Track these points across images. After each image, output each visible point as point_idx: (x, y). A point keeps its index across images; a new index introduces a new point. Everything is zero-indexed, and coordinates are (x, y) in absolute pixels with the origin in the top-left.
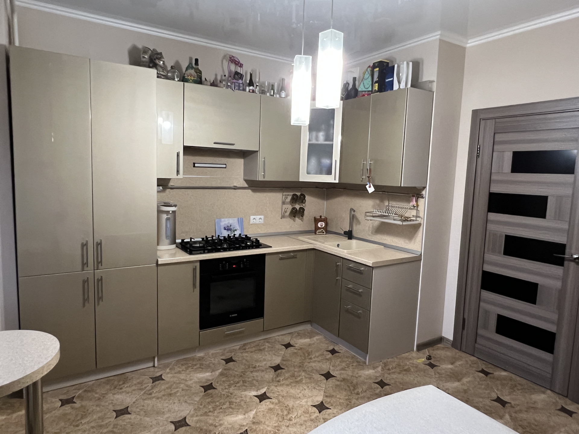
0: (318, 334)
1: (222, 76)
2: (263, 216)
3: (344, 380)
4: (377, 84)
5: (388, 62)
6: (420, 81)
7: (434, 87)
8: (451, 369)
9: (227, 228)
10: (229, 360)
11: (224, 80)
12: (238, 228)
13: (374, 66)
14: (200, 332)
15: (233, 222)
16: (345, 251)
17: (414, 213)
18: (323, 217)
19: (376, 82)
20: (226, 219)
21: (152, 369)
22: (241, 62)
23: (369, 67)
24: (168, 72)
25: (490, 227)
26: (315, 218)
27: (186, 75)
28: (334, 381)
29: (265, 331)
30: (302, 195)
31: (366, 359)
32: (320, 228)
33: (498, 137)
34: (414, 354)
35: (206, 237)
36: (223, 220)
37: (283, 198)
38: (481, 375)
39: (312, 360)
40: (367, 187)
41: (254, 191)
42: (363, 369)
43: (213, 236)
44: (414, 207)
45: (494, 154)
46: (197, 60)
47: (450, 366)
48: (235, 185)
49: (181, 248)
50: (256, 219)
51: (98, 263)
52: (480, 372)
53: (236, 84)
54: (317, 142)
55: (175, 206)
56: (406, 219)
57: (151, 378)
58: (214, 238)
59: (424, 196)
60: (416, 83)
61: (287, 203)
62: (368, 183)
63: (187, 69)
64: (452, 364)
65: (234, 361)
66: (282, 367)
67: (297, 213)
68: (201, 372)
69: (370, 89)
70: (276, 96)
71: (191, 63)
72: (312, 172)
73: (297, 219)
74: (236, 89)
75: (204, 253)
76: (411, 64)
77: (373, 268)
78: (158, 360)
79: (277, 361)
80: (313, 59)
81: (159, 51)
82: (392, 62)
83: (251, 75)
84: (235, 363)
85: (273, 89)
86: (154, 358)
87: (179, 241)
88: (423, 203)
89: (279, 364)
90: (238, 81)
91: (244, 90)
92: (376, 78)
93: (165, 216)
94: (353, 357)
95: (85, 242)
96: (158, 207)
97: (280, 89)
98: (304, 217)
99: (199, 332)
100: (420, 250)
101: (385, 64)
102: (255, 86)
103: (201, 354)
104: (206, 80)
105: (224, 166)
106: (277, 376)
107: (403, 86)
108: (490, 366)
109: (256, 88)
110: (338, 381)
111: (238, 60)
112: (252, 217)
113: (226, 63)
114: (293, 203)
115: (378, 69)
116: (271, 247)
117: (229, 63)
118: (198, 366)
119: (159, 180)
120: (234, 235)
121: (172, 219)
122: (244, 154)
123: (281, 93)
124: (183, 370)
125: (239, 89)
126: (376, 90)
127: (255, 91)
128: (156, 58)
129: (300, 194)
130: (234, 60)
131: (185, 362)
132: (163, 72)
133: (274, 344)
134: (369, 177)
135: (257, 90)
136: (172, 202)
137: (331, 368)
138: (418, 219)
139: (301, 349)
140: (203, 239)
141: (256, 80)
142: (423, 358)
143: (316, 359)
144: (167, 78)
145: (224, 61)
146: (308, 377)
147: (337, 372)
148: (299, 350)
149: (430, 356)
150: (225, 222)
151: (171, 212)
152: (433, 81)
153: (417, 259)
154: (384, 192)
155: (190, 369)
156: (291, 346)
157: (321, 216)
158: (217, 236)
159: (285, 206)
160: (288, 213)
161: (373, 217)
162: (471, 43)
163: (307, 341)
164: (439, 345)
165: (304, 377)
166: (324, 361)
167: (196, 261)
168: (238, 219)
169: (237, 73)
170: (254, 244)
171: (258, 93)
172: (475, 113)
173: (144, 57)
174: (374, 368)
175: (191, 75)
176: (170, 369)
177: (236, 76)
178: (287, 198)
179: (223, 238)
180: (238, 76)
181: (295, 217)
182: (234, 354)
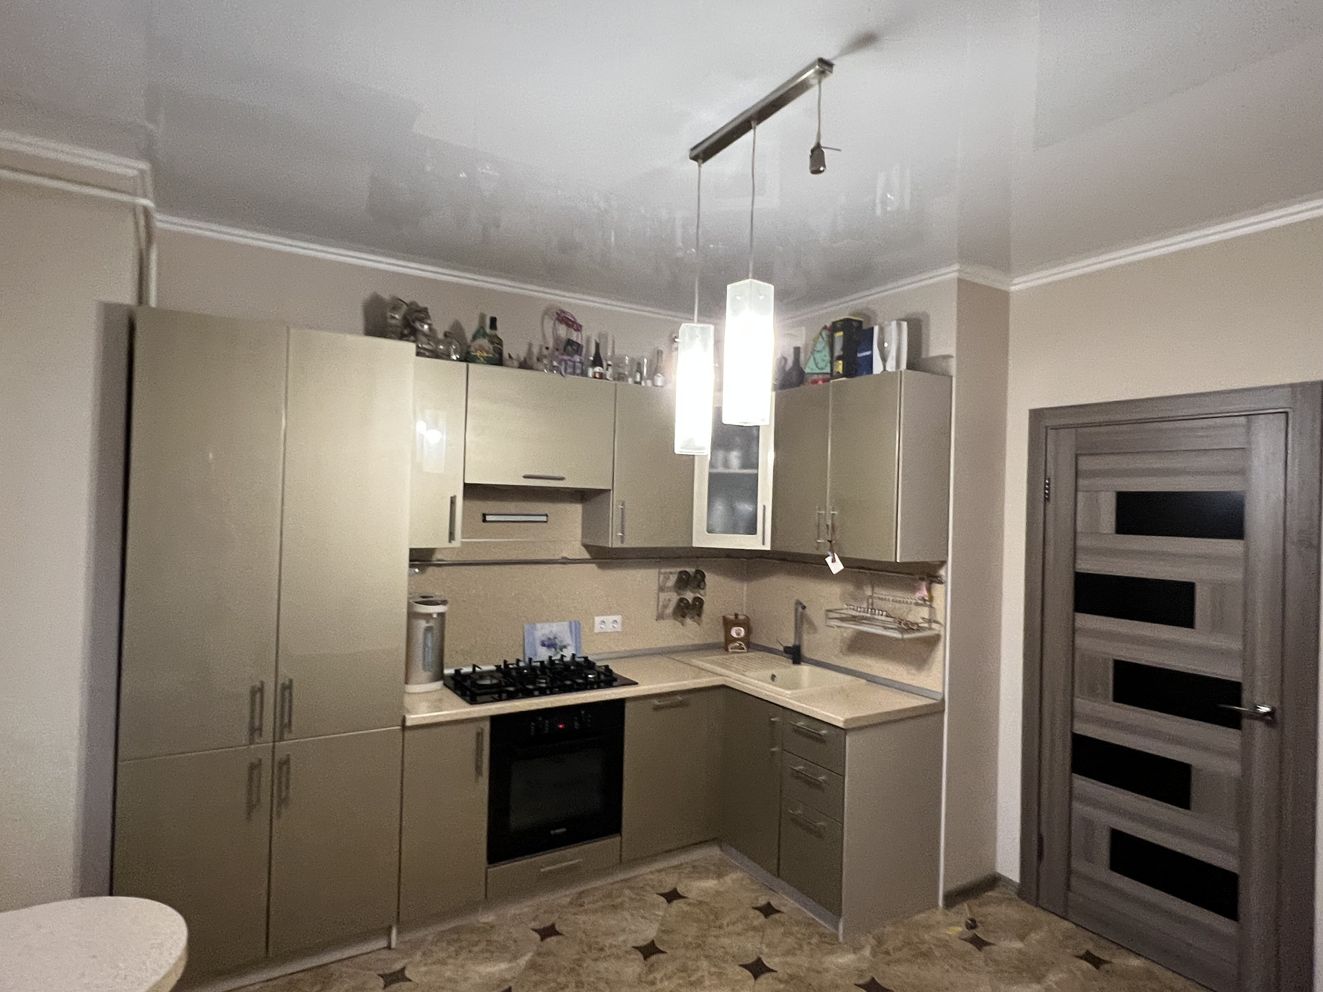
0: (734, 868)
1: (541, 349)
2: (620, 616)
3: (792, 977)
4: (841, 362)
5: (861, 319)
6: (924, 356)
7: (953, 367)
8: (1020, 951)
9: (546, 643)
10: (548, 932)
11: (545, 357)
12: (570, 642)
13: (834, 328)
14: (489, 870)
15: (559, 629)
16: (789, 692)
17: (924, 612)
18: (741, 617)
19: (839, 358)
20: (546, 625)
21: (385, 955)
22: (579, 321)
23: (825, 328)
24: (438, 342)
25: (1081, 641)
26: (725, 619)
27: (472, 349)
28: (771, 981)
29: (624, 863)
30: (698, 572)
31: (837, 928)
32: (735, 640)
33: (1086, 463)
34: (939, 915)
35: (505, 662)
36: (539, 626)
37: (661, 579)
38: (1086, 965)
39: (722, 932)
40: (829, 560)
41: (601, 566)
42: (831, 952)
43: (518, 661)
44: (925, 600)
45: (1080, 495)
46: (493, 321)
47: (1019, 945)
48: (565, 555)
49: (452, 686)
50: (607, 623)
51: (283, 727)
52: (1081, 957)
53: (570, 363)
54: (727, 471)
55: (444, 602)
56: (909, 627)
57: (381, 976)
58: (521, 664)
59: (944, 578)
60: (916, 362)
61: (670, 589)
62: (829, 553)
63: (475, 338)
64: (1022, 938)
65: (557, 933)
66: (661, 948)
67: (689, 610)
68: (487, 960)
69: (828, 370)
70: (646, 383)
71: (482, 327)
72: (718, 530)
73: (688, 621)
74: (570, 374)
75: (500, 700)
76: (905, 324)
77: (845, 731)
78: (399, 933)
79: (649, 932)
80: (716, 330)
81: (422, 304)
82: (868, 318)
83: (597, 345)
84: (561, 937)
85: (640, 371)
86: (390, 928)
87: (449, 671)
88: (942, 595)
89: (653, 941)
90: (572, 356)
91: (584, 374)
92: (838, 351)
93: (423, 624)
94: (810, 924)
95: (258, 684)
96: (410, 606)
97: (653, 369)
98: (704, 617)
99: (487, 868)
100: (940, 690)
101: (855, 324)
102: (605, 364)
103: (488, 918)
104: (510, 356)
105: (544, 518)
106: (651, 969)
107: (891, 366)
108: (1103, 942)
109: (607, 369)
110: (780, 981)
111: (574, 318)
112: (598, 619)
113: (549, 324)
114: (679, 588)
115: (841, 334)
116: (636, 683)
117: (555, 324)
118: (483, 945)
119: (413, 552)
120: (563, 656)
121: (436, 631)
122: (581, 496)
123: (656, 377)
124: (449, 957)
125: (574, 373)
126: (839, 372)
127: (605, 375)
128: (416, 318)
129: (694, 570)
130: (565, 317)
131: (455, 936)
132: (429, 344)
133: (642, 893)
134: (830, 542)
135: (609, 374)
136: (438, 594)
137: (766, 950)
138: (934, 626)
139: (701, 903)
140: (498, 667)
141: (607, 353)
142: (957, 924)
143: (731, 928)
144: (435, 355)
145: (546, 320)
146: (715, 972)
147: (777, 960)
148: (694, 905)
149: (973, 921)
150: (544, 630)
151: (435, 616)
152: (950, 357)
153: (935, 711)
154: (862, 568)
155: (464, 955)
156: (679, 897)
157: (736, 615)
158: (527, 660)
159: (663, 596)
160: (669, 610)
161: (842, 619)
162: (1019, 285)
163: (710, 884)
164: (990, 893)
165: (706, 973)
166: (751, 933)
167: (482, 719)
168: (570, 623)
169: (570, 342)
170: (602, 677)
171: (611, 379)
172: (1037, 416)
173: (393, 318)
174: (856, 949)
175: (481, 348)
176: (424, 954)
177: (569, 348)
178: (668, 578)
179: (539, 664)
180: (571, 347)
181: (684, 616)
182: (560, 918)
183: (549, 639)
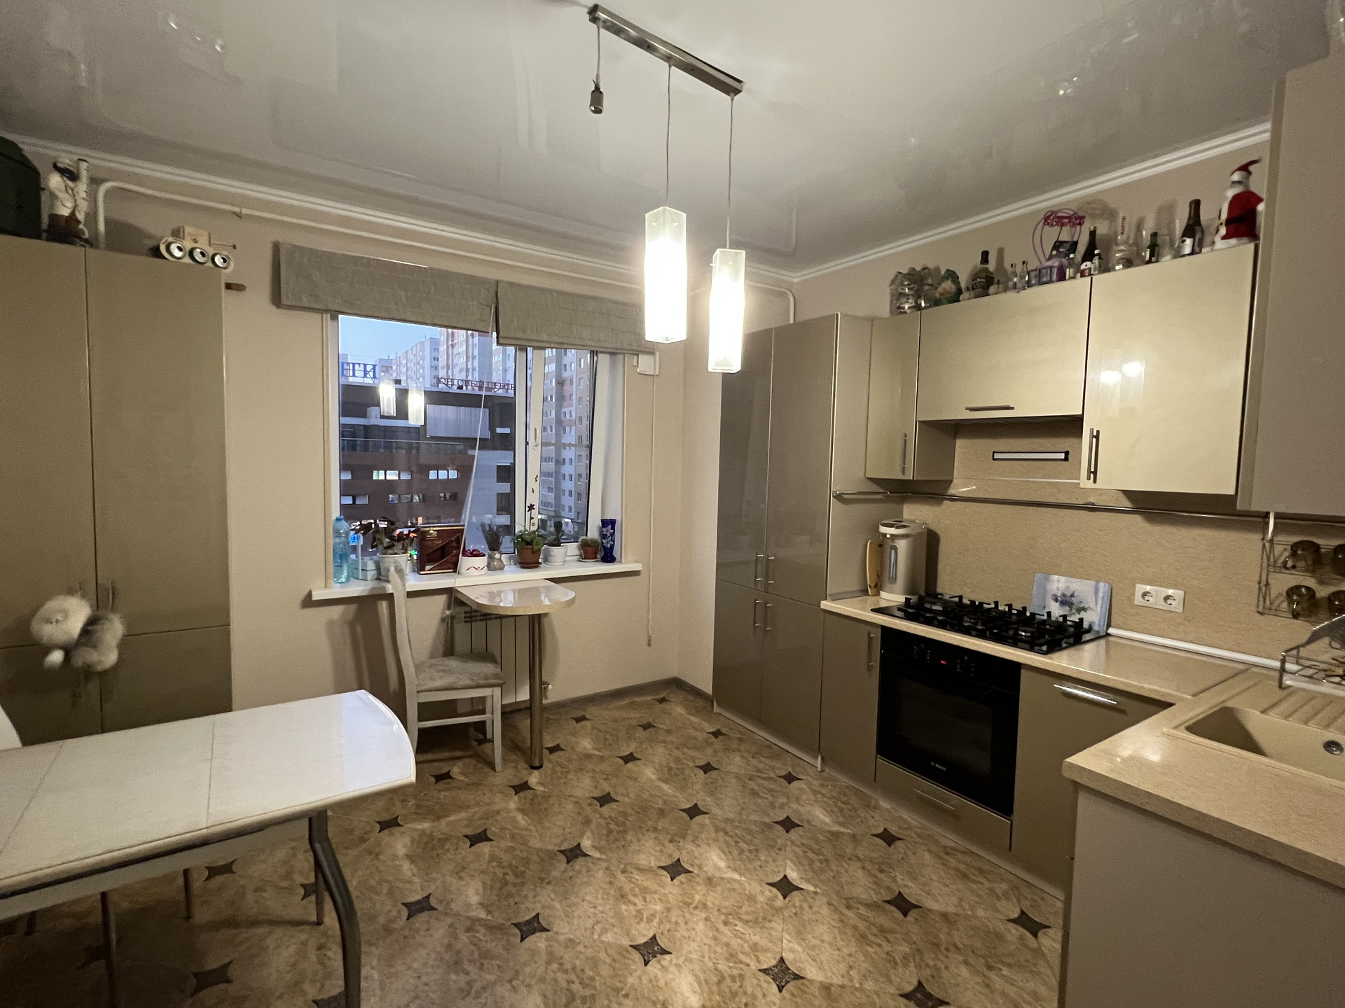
2: (1180, 592)
9: (1059, 599)
15: (1079, 588)
20: (1063, 579)
36: (1053, 578)
41: (1149, 520)
46: (984, 254)
48: (1092, 500)
50: (1155, 597)
83: (1092, 234)
85: (1153, 243)
112: (1141, 588)
130: (1057, 217)
150: (1059, 584)
151: (888, 536)
167: (873, 624)
175: (945, 291)
177: (1054, 252)
180: (1057, 251)
183: (1064, 595)
